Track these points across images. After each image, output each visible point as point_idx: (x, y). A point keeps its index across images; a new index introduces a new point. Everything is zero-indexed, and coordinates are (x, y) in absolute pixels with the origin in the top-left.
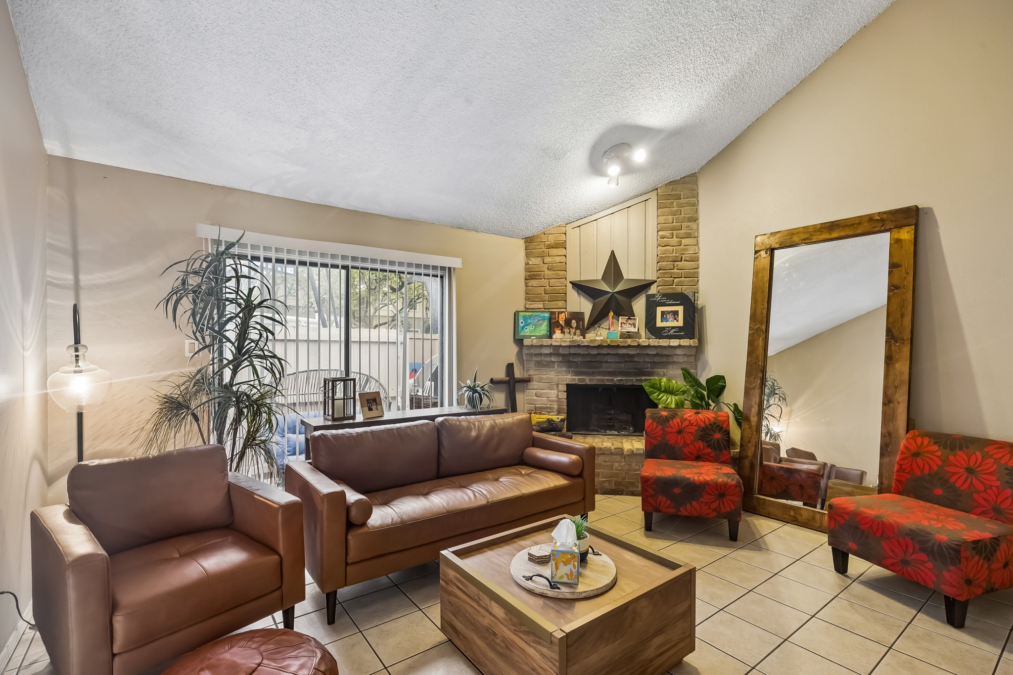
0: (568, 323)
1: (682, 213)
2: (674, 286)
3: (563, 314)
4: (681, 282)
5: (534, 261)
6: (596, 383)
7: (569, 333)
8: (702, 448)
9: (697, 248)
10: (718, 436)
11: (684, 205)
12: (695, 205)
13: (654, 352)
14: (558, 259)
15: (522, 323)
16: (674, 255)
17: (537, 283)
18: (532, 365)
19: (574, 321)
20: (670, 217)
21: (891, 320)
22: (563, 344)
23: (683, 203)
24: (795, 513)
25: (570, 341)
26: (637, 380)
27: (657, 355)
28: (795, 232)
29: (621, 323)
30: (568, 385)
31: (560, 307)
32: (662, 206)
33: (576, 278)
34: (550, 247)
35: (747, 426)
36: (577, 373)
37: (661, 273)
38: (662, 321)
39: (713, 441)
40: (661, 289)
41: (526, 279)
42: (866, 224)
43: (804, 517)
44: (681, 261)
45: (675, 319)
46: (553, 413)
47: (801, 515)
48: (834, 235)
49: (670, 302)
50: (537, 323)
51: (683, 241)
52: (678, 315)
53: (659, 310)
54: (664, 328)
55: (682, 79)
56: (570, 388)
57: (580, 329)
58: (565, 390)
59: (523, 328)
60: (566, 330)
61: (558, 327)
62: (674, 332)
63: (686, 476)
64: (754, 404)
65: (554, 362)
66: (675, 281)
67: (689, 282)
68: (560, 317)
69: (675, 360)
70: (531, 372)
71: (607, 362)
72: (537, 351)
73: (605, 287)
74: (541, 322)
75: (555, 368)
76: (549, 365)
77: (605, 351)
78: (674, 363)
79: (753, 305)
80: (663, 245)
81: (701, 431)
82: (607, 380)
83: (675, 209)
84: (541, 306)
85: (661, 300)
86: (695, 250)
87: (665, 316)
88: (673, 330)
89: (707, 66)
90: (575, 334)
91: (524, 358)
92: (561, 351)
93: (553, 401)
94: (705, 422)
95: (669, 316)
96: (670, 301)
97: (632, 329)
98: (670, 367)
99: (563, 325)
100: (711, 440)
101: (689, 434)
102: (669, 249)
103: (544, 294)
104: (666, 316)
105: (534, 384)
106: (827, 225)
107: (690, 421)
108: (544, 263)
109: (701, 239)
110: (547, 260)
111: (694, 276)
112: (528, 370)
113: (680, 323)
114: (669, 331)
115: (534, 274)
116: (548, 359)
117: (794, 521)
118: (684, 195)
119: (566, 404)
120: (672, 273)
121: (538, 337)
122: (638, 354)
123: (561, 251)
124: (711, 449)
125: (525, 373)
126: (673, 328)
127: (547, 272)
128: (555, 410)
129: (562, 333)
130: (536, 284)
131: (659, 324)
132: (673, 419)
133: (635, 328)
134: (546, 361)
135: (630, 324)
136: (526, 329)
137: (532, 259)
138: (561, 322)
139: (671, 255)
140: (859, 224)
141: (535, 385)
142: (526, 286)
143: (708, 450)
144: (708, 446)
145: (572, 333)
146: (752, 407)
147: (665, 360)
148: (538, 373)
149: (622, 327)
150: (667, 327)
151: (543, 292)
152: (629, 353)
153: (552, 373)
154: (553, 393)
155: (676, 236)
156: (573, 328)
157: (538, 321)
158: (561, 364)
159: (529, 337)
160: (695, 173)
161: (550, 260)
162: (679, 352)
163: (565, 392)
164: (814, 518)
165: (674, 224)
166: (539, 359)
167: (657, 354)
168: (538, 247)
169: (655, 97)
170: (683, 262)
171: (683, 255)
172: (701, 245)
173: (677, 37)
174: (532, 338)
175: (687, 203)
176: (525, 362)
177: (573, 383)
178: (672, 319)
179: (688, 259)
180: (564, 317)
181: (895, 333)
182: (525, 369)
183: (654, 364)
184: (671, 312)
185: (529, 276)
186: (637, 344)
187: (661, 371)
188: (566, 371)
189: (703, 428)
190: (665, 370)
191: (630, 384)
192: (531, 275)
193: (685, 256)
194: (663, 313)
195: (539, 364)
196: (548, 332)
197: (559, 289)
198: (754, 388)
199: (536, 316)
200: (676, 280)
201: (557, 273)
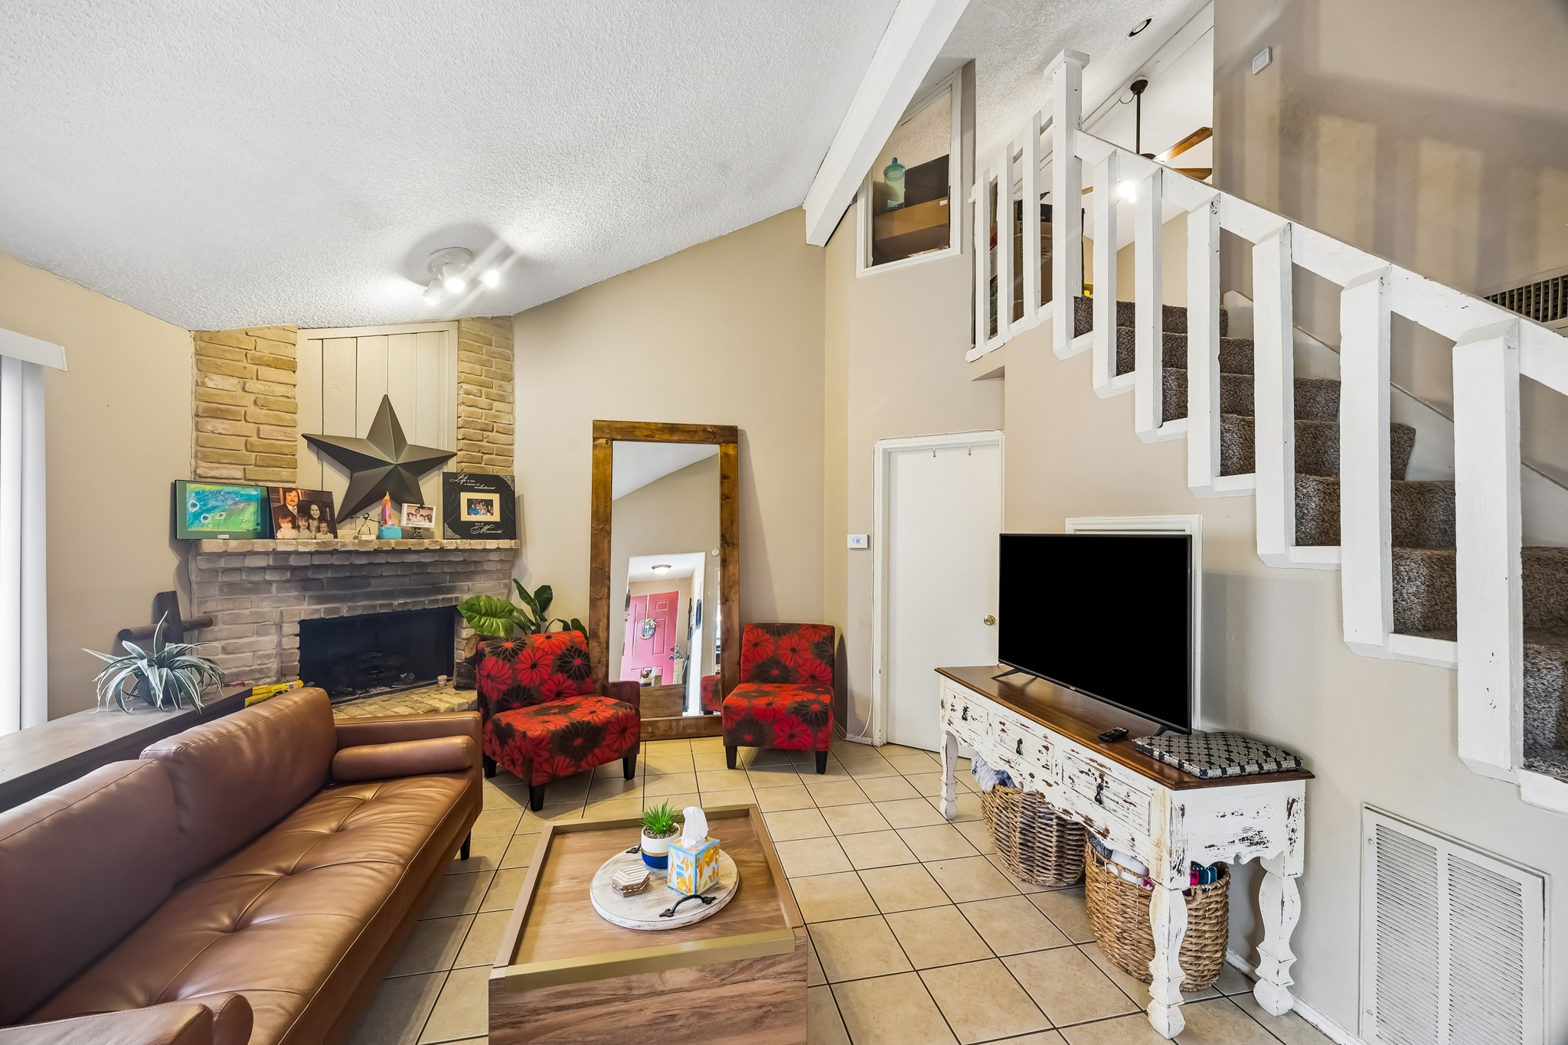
0: (304, 509)
1: (494, 366)
2: (483, 465)
3: (294, 493)
4: (491, 460)
5: (215, 382)
6: (360, 613)
7: (308, 528)
8: (562, 681)
9: (512, 417)
10: (578, 662)
11: (496, 356)
12: (509, 359)
13: (460, 559)
14: (280, 390)
15: (194, 505)
16: (483, 421)
17: (227, 426)
18: (214, 591)
19: (314, 507)
20: (478, 367)
21: (724, 526)
22: (301, 549)
23: (494, 353)
24: (653, 728)
25: (317, 543)
26: (431, 602)
27: (464, 562)
28: (637, 425)
29: (408, 514)
30: (302, 623)
31: (285, 478)
32: (467, 348)
33: (315, 431)
34: (259, 362)
35: (595, 644)
36: (320, 600)
37: (465, 444)
38: (469, 514)
39: (573, 670)
40: (466, 467)
41: (197, 415)
42: (701, 434)
43: (661, 729)
44: (492, 432)
45: (489, 511)
46: (268, 680)
47: (658, 728)
48: (675, 438)
49: (481, 487)
50: (232, 507)
51: (495, 404)
52: (492, 506)
53: (465, 497)
54: (472, 523)
55: (573, 211)
56: (308, 629)
57: (327, 521)
58: (297, 631)
59: (197, 516)
60: (302, 523)
61: (284, 517)
62: (488, 530)
63: (583, 719)
64: (602, 617)
65: (269, 583)
66: (484, 458)
67: (502, 461)
68: (289, 498)
69: (486, 568)
70: (211, 606)
71: (381, 576)
72: (235, 563)
73: (375, 452)
74: (241, 506)
75: (270, 592)
76: (256, 588)
77: (381, 559)
78: (485, 572)
79: (594, 501)
80: (468, 404)
81: (559, 659)
82: (382, 606)
83: (485, 357)
84: (239, 474)
85: (467, 482)
86: (510, 419)
87: (473, 506)
88: (487, 527)
89: (600, 211)
90: (318, 530)
91: (193, 578)
92: (293, 561)
93: (268, 656)
94: (560, 648)
95: (480, 507)
96: (481, 485)
97: (426, 524)
98: (478, 578)
99: (295, 512)
100: (571, 668)
101: (545, 667)
102: (476, 412)
103: (244, 452)
104: (475, 506)
105: (219, 629)
106: (668, 426)
107: (543, 649)
108: (244, 390)
109: (517, 406)
110: (252, 385)
111: (507, 454)
112: (202, 603)
113: (496, 517)
114: (481, 528)
115: (219, 409)
116: (256, 578)
117: (652, 737)
118: (496, 341)
119: (298, 658)
120: (481, 446)
121: (234, 536)
122: (436, 561)
123: (283, 375)
124: (573, 679)
125: (195, 610)
126: (486, 523)
127: (252, 410)
128: (273, 673)
129: (293, 527)
130: (224, 429)
131: (465, 517)
132: (522, 650)
133: (431, 522)
134: (251, 582)
135: (421, 515)
136: (205, 518)
137: (215, 377)
138: (290, 508)
139: (480, 421)
140: (695, 432)
141: (221, 630)
142: (197, 430)
143: (570, 682)
144: (569, 677)
145: (313, 528)
146: (600, 620)
147: (472, 569)
148: (230, 606)
149: (409, 519)
150: (478, 522)
151: (242, 447)
152: (422, 560)
153: (266, 603)
154: (268, 643)
155: (486, 395)
156: (314, 519)
157: (235, 503)
158: (287, 585)
159: (213, 535)
160: (510, 317)
161: (262, 387)
162: (493, 557)
163: (297, 635)
164: (670, 727)
165: (483, 377)
166: (234, 578)
167: (464, 560)
168: (229, 356)
169: (538, 215)
170: (494, 434)
171: (494, 424)
172: (516, 414)
173: (600, 166)
174: (219, 536)
175: (500, 354)
176: (194, 586)
177: (316, 617)
178: (483, 511)
179: (501, 430)
180: (296, 499)
181: (728, 538)
182: (195, 601)
183: (457, 576)
184: (482, 501)
185: (206, 410)
186: (438, 547)
187: (466, 584)
188: (296, 597)
189: (560, 656)
190: (470, 583)
191: (419, 608)
192: (209, 410)
193: (498, 426)
194: (470, 502)
195: (231, 589)
196: (258, 524)
197: (281, 445)
198: (601, 599)
199: (229, 493)
200: (486, 457)
201: (277, 415)
